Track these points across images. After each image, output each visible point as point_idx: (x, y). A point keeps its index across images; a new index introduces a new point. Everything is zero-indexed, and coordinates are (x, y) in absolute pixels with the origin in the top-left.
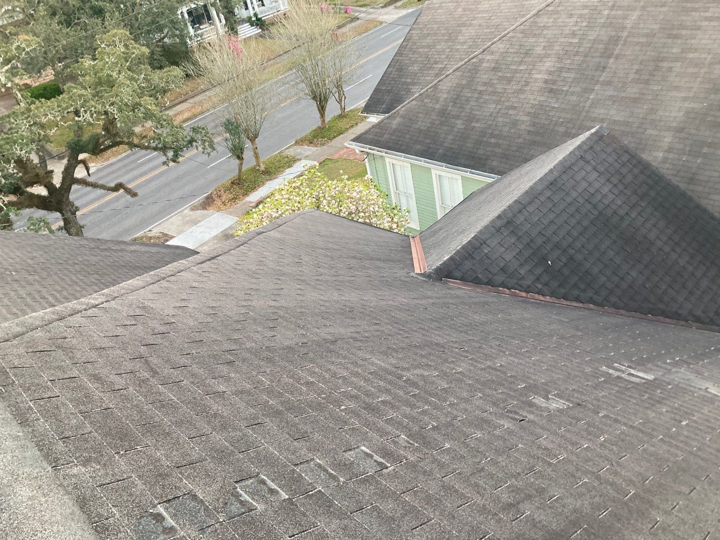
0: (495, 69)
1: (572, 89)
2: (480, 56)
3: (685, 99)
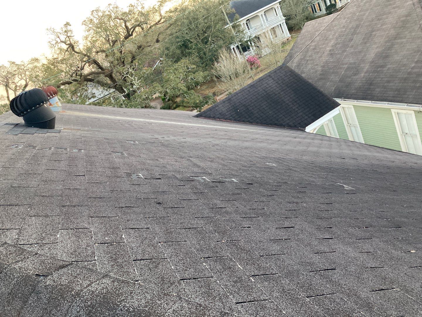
0: (314, 49)
1: (339, 52)
2: (310, 45)
3: (377, 47)
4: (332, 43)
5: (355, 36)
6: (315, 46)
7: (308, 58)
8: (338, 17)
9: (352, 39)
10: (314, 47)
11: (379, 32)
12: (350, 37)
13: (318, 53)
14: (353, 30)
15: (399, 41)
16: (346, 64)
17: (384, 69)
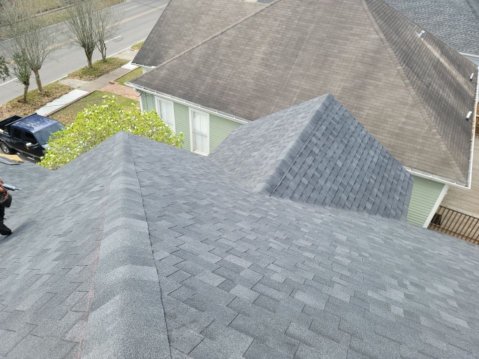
0: (230, 47)
1: (279, 66)
2: (220, 37)
3: (342, 80)
4: (264, 48)
5: (301, 52)
6: (231, 42)
7: (221, 57)
8: (263, 13)
9: (297, 56)
10: (228, 44)
11: (338, 60)
12: (292, 50)
13: (240, 55)
14: (294, 42)
15: (372, 81)
16: (297, 87)
17: (362, 113)
